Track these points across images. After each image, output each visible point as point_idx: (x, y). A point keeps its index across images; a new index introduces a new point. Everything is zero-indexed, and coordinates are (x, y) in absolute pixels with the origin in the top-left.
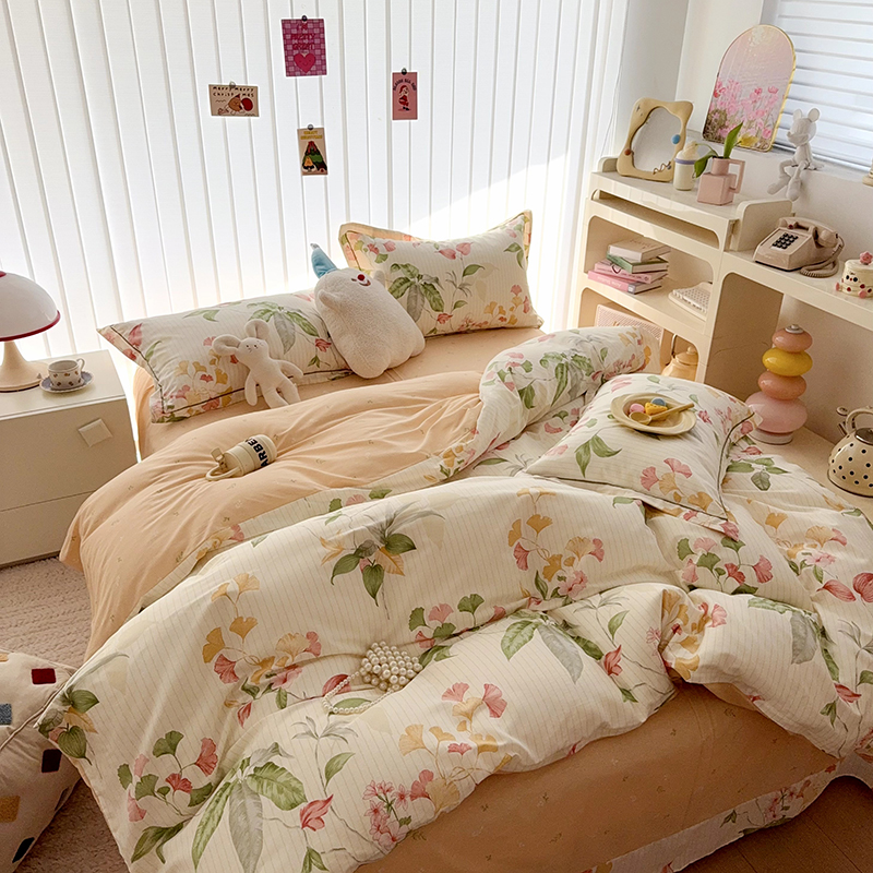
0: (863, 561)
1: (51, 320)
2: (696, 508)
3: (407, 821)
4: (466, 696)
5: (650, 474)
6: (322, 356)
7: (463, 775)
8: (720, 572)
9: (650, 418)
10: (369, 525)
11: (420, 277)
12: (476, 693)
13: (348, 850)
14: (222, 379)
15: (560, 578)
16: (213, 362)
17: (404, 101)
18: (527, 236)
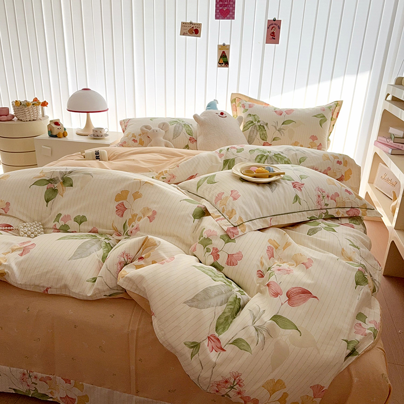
2: (227, 217)
5: (220, 196)
6: (191, 145)
8: (208, 250)
9: (255, 174)
10: (62, 170)
11: (259, 121)
14: (141, 143)
15: (132, 226)
16: (140, 135)
17: (273, 34)
18: (336, 114)
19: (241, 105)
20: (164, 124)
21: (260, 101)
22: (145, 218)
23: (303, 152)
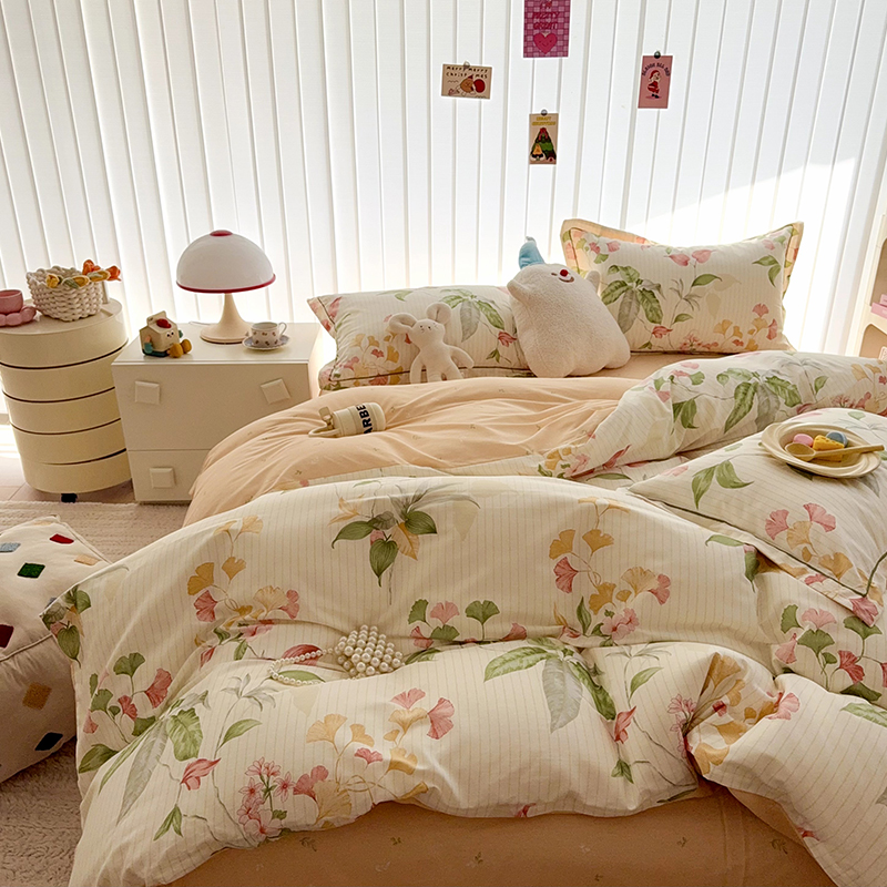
1: (263, 282)
2: (827, 572)
3: (281, 815)
4: (416, 705)
5: (779, 518)
6: (503, 350)
7: (359, 787)
8: (829, 659)
9: (815, 453)
10: (395, 496)
11: (639, 282)
12: (426, 705)
13: (210, 823)
14: (393, 357)
15: (609, 614)
16: (387, 339)
17: (654, 87)
18: (791, 252)
19: (586, 245)
20: (439, 309)
21: (625, 233)
22: (644, 595)
23: (816, 366)
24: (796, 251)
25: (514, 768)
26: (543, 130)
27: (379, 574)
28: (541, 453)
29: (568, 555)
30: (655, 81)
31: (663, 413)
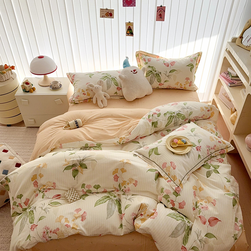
0: (216, 213)
2: (172, 179)
3: (50, 237)
4: (79, 213)
5: (165, 164)
6: (118, 92)
7: (66, 232)
8: (168, 201)
9: (177, 145)
10: (77, 159)
11: (155, 71)
12: (81, 213)
13: (36, 239)
14: (89, 95)
15: (125, 187)
16: (87, 90)
17: (160, 15)
18: (198, 61)
19: (142, 59)
20: (100, 82)
21: (153, 55)
22: (132, 184)
23: (191, 109)
24: (199, 60)
25: (98, 228)
26: (129, 27)
27: (74, 177)
28: (118, 137)
29: (117, 174)
30: (161, 13)
31: (149, 125)
